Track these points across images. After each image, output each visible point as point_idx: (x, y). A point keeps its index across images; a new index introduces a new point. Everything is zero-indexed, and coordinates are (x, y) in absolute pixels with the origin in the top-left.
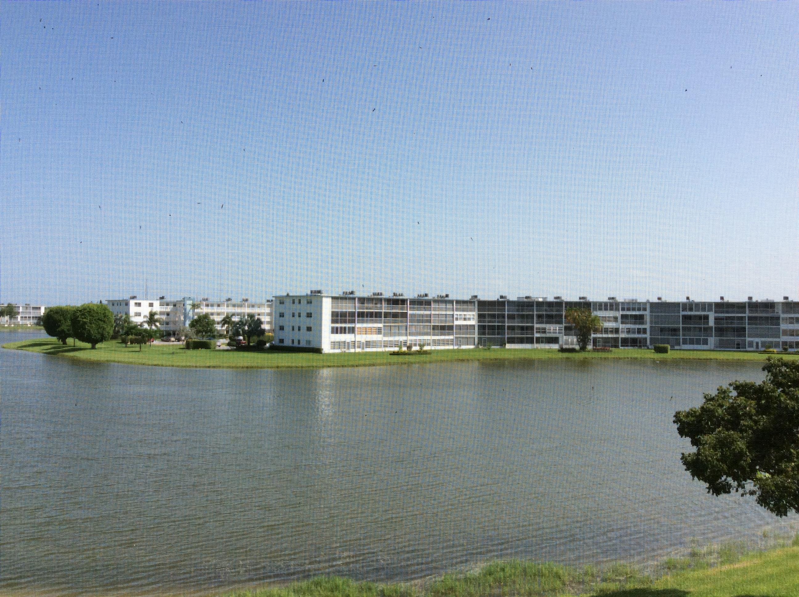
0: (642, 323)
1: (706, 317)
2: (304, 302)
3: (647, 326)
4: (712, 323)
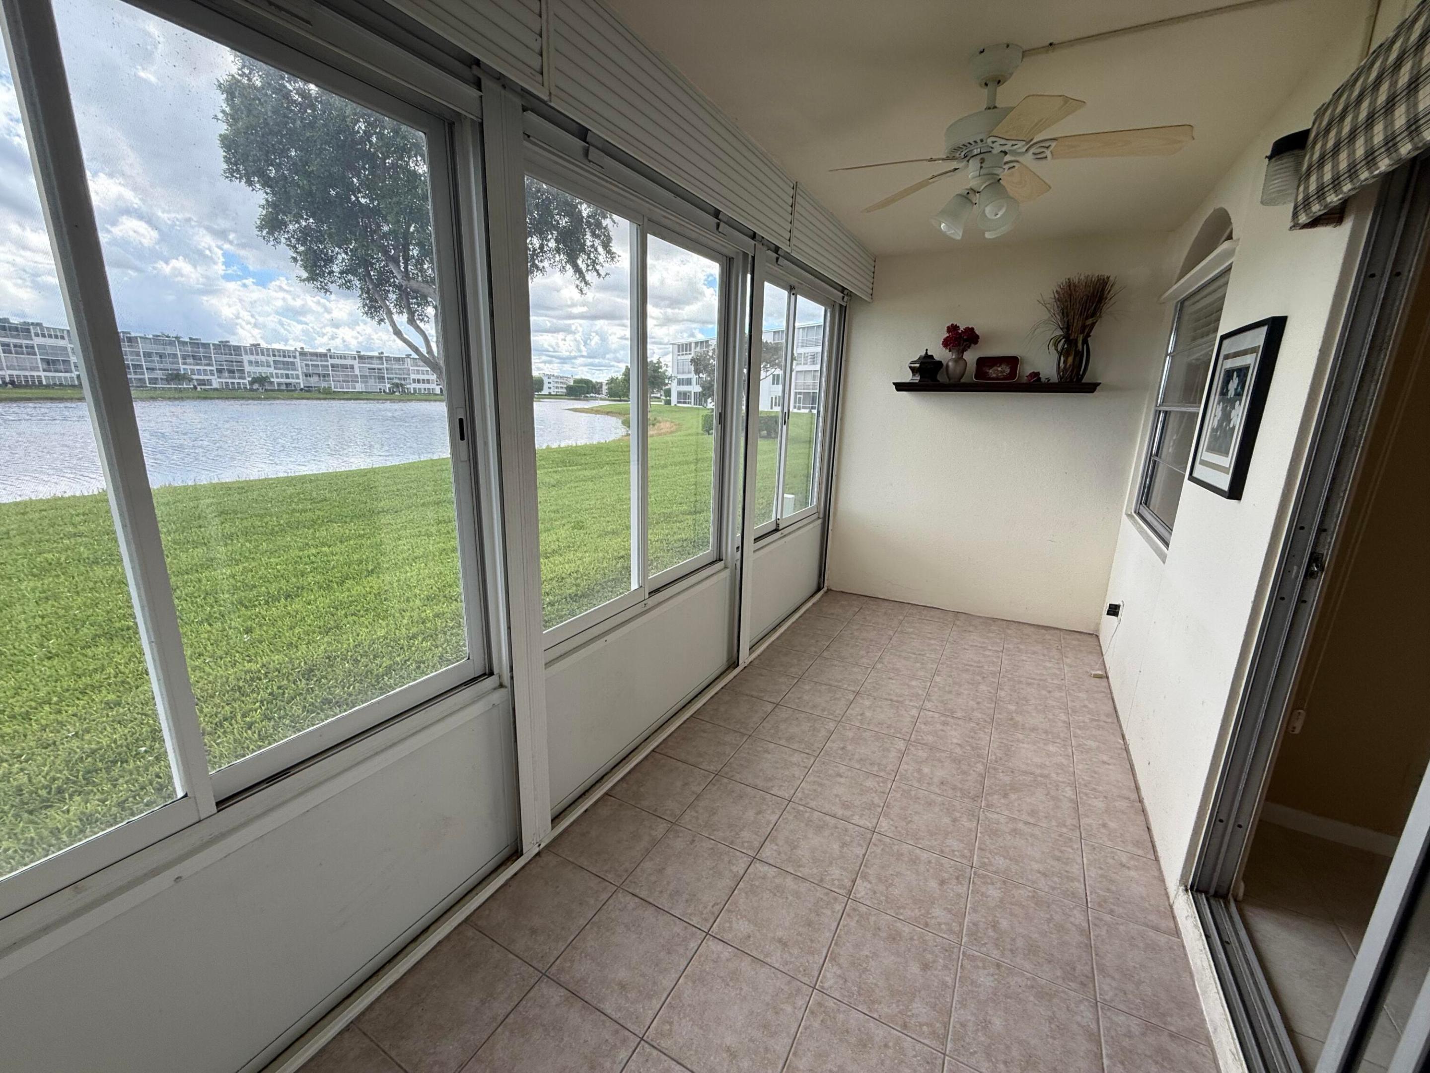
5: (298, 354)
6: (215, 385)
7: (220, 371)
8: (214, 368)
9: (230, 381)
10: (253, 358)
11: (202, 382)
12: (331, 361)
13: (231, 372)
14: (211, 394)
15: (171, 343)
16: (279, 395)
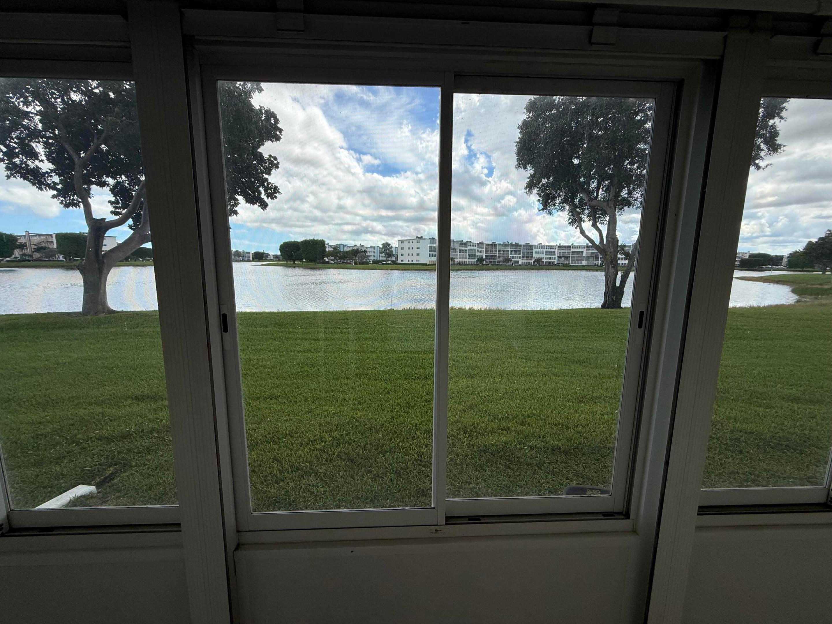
0: (554, 255)
1: (582, 252)
2: (411, 242)
3: (556, 256)
4: (584, 255)
5: (557, 247)
6: (520, 263)
7: (523, 257)
8: (521, 256)
9: (526, 261)
10: (537, 250)
11: (515, 262)
12: (572, 250)
13: (527, 257)
14: (518, 267)
15: (508, 246)
16: (545, 267)
